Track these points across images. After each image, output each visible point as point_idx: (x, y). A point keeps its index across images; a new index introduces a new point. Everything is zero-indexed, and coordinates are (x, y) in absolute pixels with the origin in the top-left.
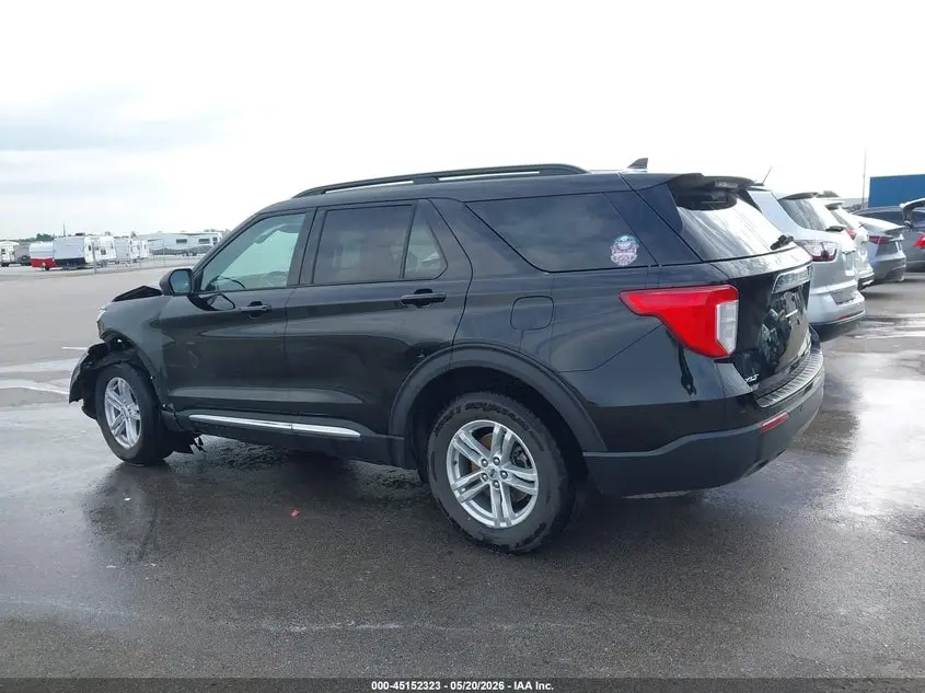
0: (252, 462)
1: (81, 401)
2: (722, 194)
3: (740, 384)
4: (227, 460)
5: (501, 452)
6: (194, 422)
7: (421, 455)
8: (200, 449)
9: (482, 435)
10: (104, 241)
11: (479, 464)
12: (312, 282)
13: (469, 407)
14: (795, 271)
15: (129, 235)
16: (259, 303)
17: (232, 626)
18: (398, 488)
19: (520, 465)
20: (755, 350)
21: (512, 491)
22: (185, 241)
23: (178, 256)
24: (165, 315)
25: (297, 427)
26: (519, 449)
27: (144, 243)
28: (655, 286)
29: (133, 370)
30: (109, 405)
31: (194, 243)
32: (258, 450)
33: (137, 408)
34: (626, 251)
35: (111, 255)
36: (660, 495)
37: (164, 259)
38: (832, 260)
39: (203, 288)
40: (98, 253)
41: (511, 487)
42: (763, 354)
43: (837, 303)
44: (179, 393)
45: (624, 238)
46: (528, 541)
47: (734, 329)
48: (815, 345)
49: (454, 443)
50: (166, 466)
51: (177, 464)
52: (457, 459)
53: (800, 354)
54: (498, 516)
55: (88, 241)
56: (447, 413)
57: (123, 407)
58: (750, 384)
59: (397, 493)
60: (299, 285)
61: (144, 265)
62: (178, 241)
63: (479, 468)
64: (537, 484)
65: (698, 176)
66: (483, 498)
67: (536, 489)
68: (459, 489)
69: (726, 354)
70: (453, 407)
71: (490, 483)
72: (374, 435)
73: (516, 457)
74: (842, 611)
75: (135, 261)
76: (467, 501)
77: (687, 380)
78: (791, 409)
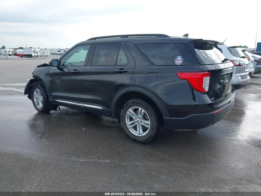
0: (73, 114)
1: (27, 94)
2: (209, 46)
3: (208, 100)
4: (67, 113)
5: (141, 116)
6: (57, 102)
7: (119, 115)
8: (60, 110)
9: (136, 110)
10: (37, 50)
11: (135, 118)
12: (91, 65)
13: (132, 102)
14: (228, 69)
15: (45, 48)
16: (76, 70)
17: (64, 158)
18: (112, 124)
19: (146, 119)
20: (214, 91)
21: (143, 126)
22: (60, 51)
23: (58, 55)
24: (50, 72)
25: (85, 105)
26: (146, 115)
27: (49, 51)
28: (187, 71)
29: (41, 87)
30: (35, 96)
31: (62, 52)
32: (75, 111)
33: (42, 97)
34: (179, 61)
35: (39, 54)
36: (184, 130)
37: (54, 56)
38: (242, 66)
39: (61, 65)
40: (35, 53)
41: (143, 125)
42: (217, 92)
43: (242, 79)
44: (53, 94)
45: (179, 57)
46: (147, 140)
47: (208, 84)
48: (233, 90)
49: (128, 112)
50: (50, 114)
51: (53, 114)
52: (128, 117)
53: (228, 93)
54: (139, 133)
55: (33, 50)
56: (126, 104)
57: (38, 97)
58: (212, 101)
59: (113, 125)
60: (87, 65)
61: (48, 57)
62: (58, 51)
63: (134, 120)
64: (150, 125)
65: (202, 40)
66: (135, 128)
67: (150, 126)
68: (129, 125)
69: (206, 92)
70: (128, 102)
71: (137, 124)
72: (106, 109)
73: (145, 117)
74: (232, 165)
75: (46, 56)
76: (131, 128)
77: (194, 98)
78: (223, 108)
